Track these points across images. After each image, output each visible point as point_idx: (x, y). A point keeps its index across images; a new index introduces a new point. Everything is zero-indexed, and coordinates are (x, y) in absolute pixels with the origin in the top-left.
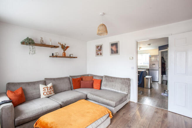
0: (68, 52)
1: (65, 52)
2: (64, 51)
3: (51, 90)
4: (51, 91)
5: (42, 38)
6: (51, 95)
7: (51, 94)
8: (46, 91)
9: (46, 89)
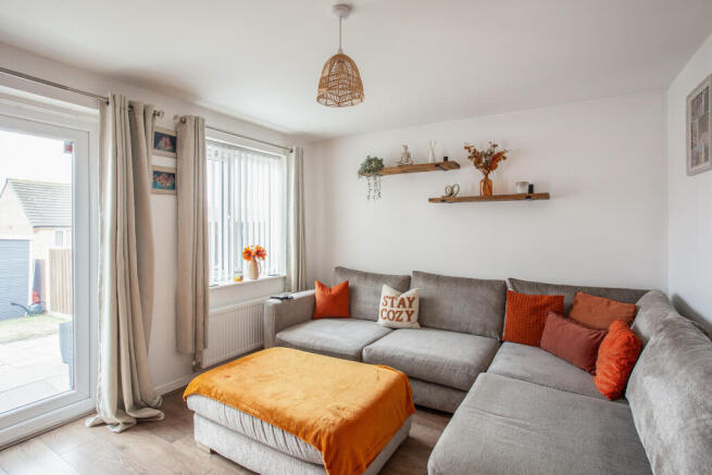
0: (507, 177)
1: (491, 176)
2: (486, 175)
3: (401, 309)
4: (402, 312)
5: (406, 148)
6: (398, 324)
7: (397, 320)
8: (388, 308)
9: (389, 301)
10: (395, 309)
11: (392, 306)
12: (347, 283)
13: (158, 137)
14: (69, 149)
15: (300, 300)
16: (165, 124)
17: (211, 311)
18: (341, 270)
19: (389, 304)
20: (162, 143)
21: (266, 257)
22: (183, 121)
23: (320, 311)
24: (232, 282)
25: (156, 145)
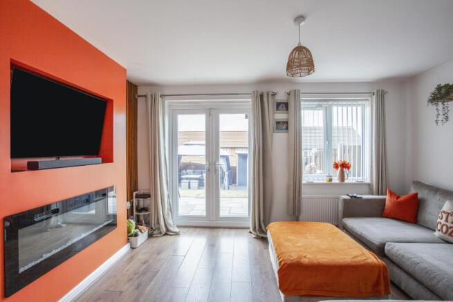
7: (450, 235)
8: (443, 221)
9: (445, 216)
10: (449, 225)
11: (447, 220)
12: (417, 194)
13: (278, 105)
14: (246, 117)
15: (368, 200)
16: (281, 97)
17: (303, 196)
18: (418, 184)
19: (444, 218)
20: (280, 107)
21: (351, 169)
22: (289, 94)
23: (386, 211)
24: (325, 182)
25: (277, 109)
